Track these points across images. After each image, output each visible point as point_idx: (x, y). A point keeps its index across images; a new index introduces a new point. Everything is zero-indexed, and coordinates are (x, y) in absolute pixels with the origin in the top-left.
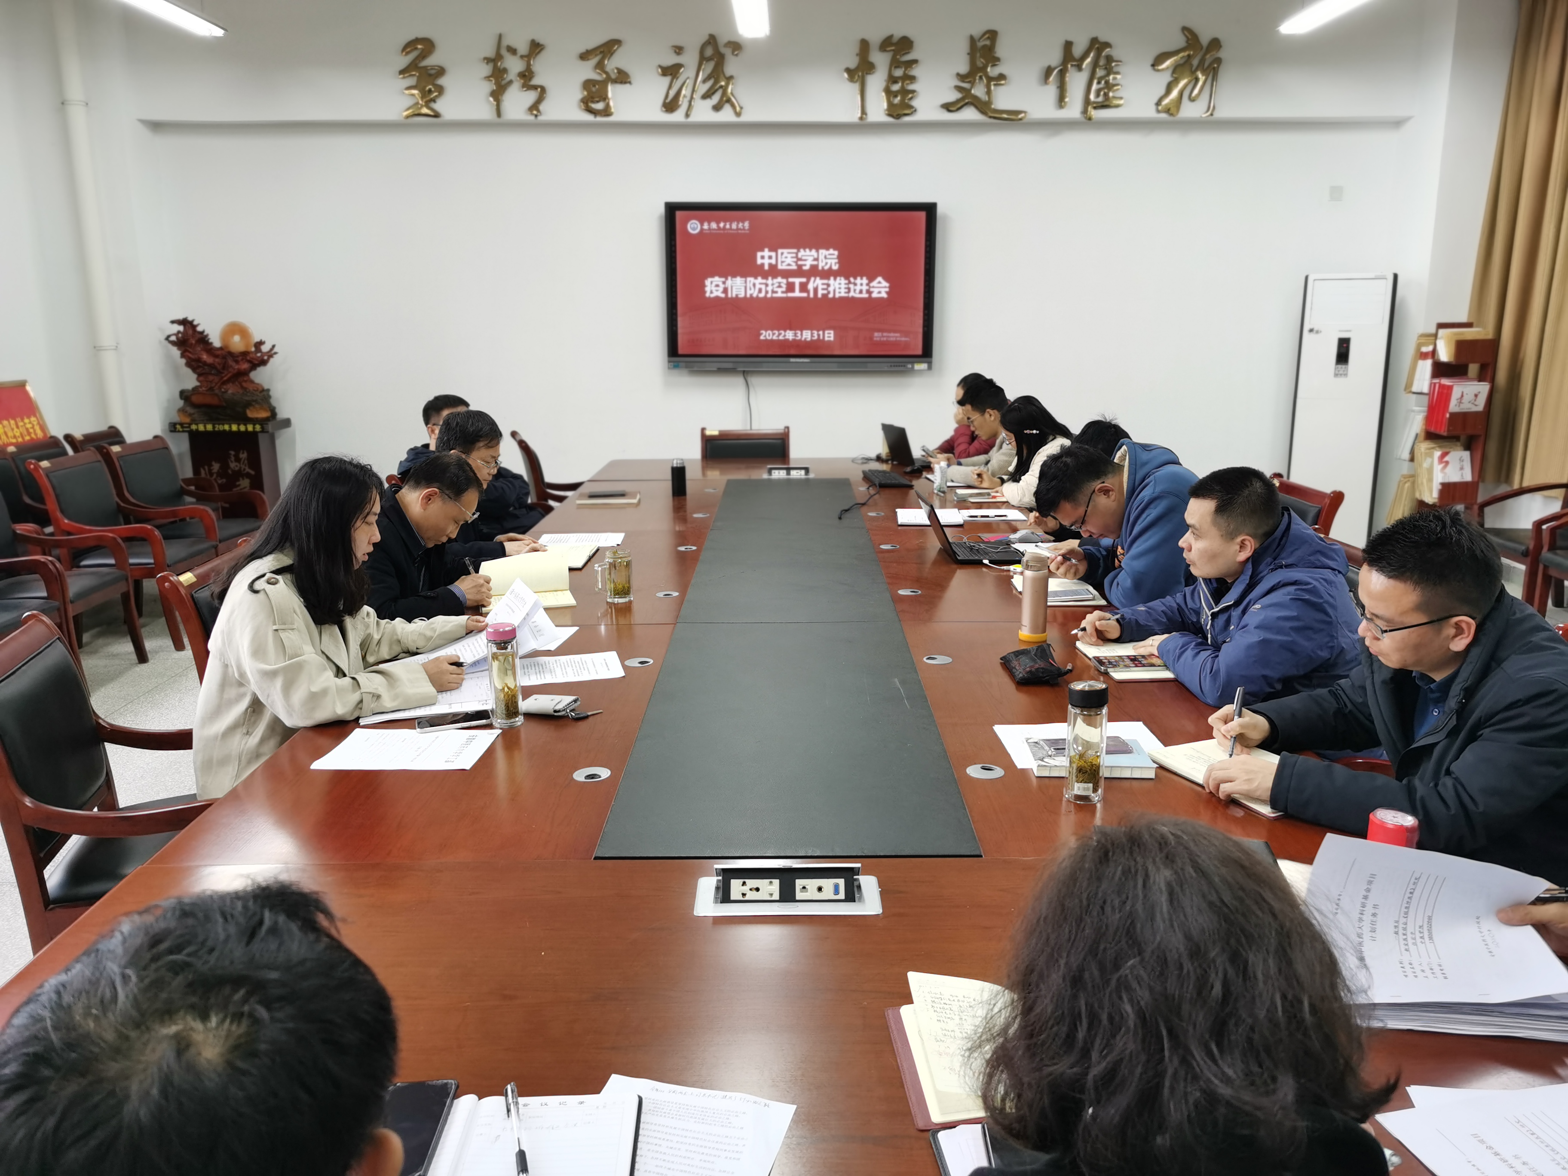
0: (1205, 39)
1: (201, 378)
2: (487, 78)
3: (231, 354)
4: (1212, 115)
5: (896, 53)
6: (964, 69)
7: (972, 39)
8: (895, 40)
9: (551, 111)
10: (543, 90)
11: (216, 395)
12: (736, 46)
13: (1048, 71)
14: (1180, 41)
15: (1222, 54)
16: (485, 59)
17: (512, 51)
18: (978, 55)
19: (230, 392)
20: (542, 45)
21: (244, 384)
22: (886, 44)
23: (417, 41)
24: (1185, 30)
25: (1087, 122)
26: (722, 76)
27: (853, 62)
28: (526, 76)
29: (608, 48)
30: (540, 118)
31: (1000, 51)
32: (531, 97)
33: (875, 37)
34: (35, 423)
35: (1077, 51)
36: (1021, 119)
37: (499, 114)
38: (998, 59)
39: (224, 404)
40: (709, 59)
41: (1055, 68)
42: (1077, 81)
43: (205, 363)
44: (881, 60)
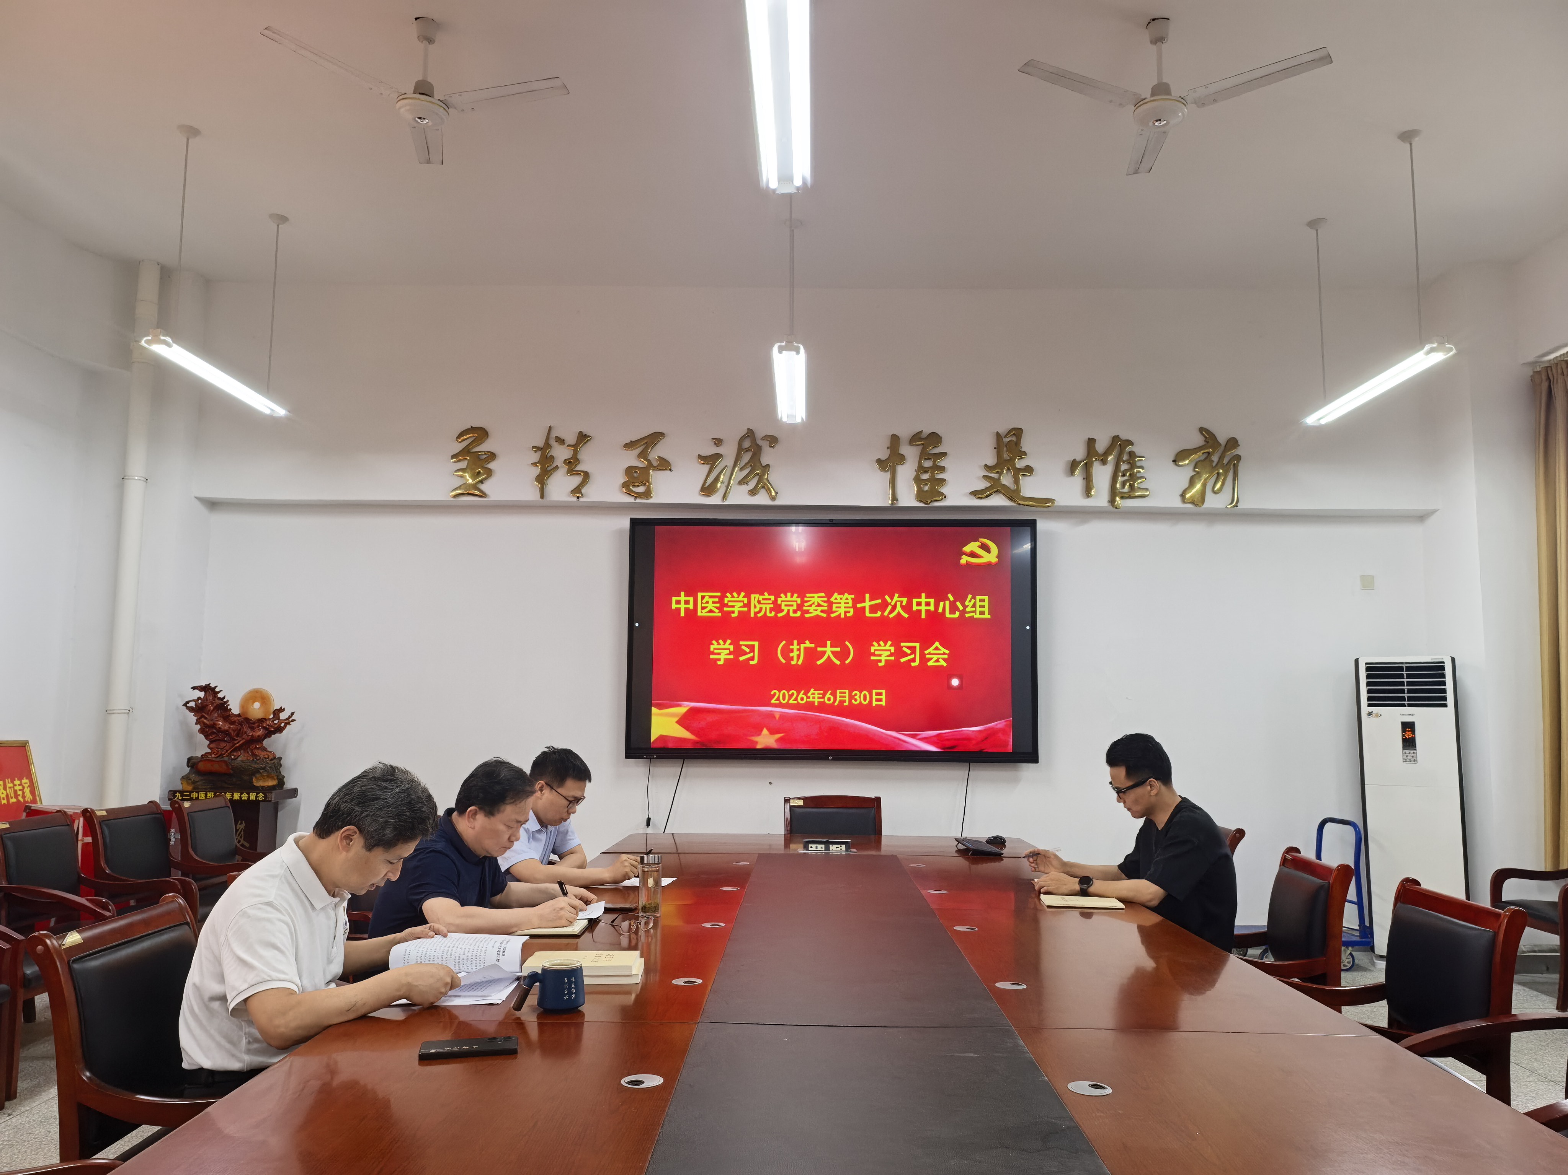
0: (1222, 439)
1: (212, 746)
2: (534, 464)
3: (247, 720)
4: (1236, 506)
5: (925, 447)
6: (991, 461)
7: (998, 434)
8: (924, 435)
9: (593, 493)
10: (587, 474)
11: (225, 762)
12: (773, 440)
13: (1073, 466)
14: (1198, 440)
15: (1240, 451)
16: (534, 447)
17: (560, 441)
18: (1005, 449)
19: (239, 759)
20: (589, 436)
21: (257, 752)
22: (916, 438)
23: (472, 429)
24: (1202, 430)
25: (1112, 511)
26: (759, 464)
27: (884, 455)
28: (572, 464)
29: (652, 439)
30: (581, 500)
31: (1025, 446)
32: (576, 480)
33: (905, 432)
34: (26, 785)
35: (1100, 447)
36: (1049, 506)
37: (542, 496)
38: (1025, 454)
39: (232, 772)
40: (747, 450)
41: (1081, 462)
42: (1102, 474)
43: (220, 730)
44: (911, 453)
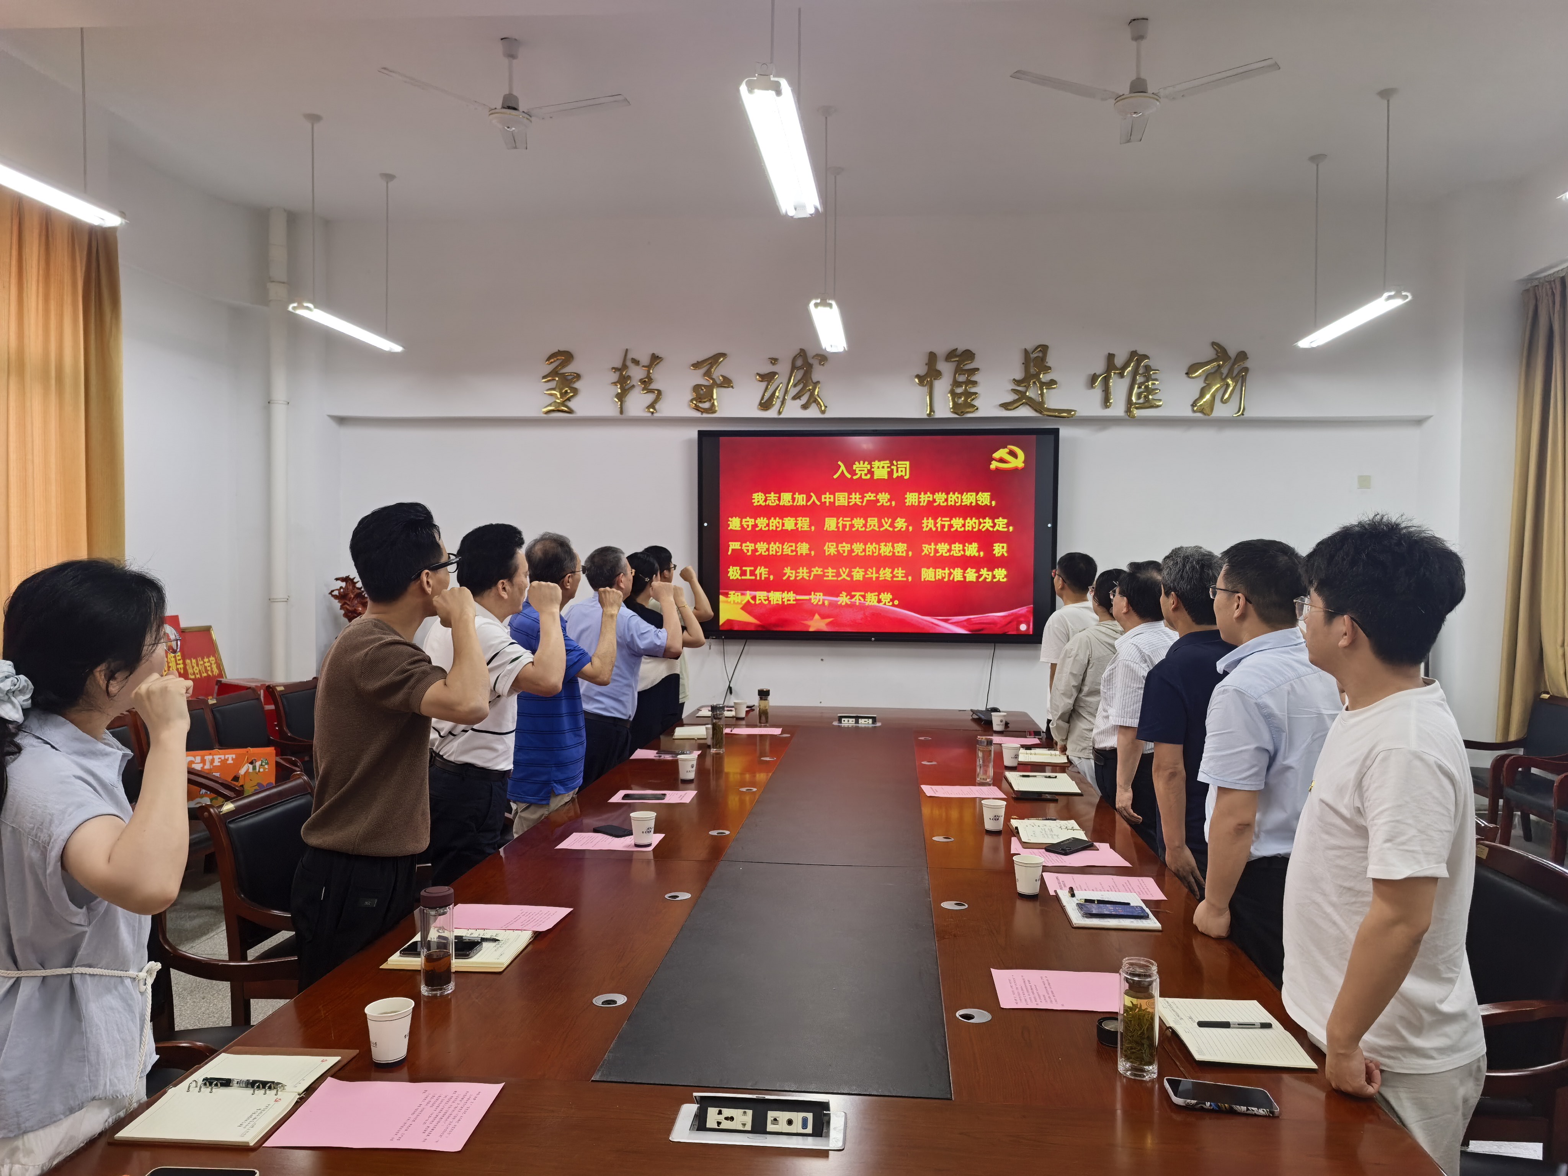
0: (1232, 353)
2: (615, 383)
4: (1243, 414)
5: (959, 363)
6: (1019, 376)
7: (1026, 350)
8: (959, 351)
9: (666, 409)
10: (659, 392)
12: (823, 358)
13: (1094, 378)
14: (1210, 353)
15: (1248, 364)
16: (613, 368)
17: (636, 362)
18: (1032, 364)
20: (661, 358)
22: (951, 355)
23: (559, 353)
24: (1214, 344)
25: (1129, 419)
26: (810, 381)
27: (922, 371)
28: (646, 383)
29: (715, 359)
30: (655, 415)
31: (1050, 361)
32: (651, 397)
33: (942, 350)
34: (213, 662)
35: (1119, 361)
36: (1071, 416)
37: (621, 412)
38: (1050, 368)
40: (799, 368)
41: (1100, 375)
42: (1119, 387)
44: (946, 369)
